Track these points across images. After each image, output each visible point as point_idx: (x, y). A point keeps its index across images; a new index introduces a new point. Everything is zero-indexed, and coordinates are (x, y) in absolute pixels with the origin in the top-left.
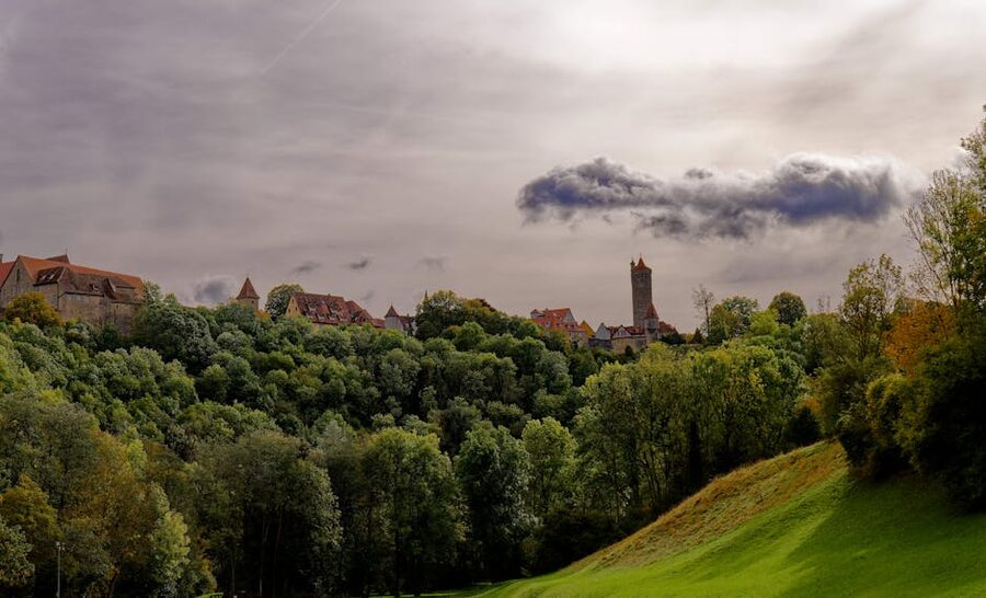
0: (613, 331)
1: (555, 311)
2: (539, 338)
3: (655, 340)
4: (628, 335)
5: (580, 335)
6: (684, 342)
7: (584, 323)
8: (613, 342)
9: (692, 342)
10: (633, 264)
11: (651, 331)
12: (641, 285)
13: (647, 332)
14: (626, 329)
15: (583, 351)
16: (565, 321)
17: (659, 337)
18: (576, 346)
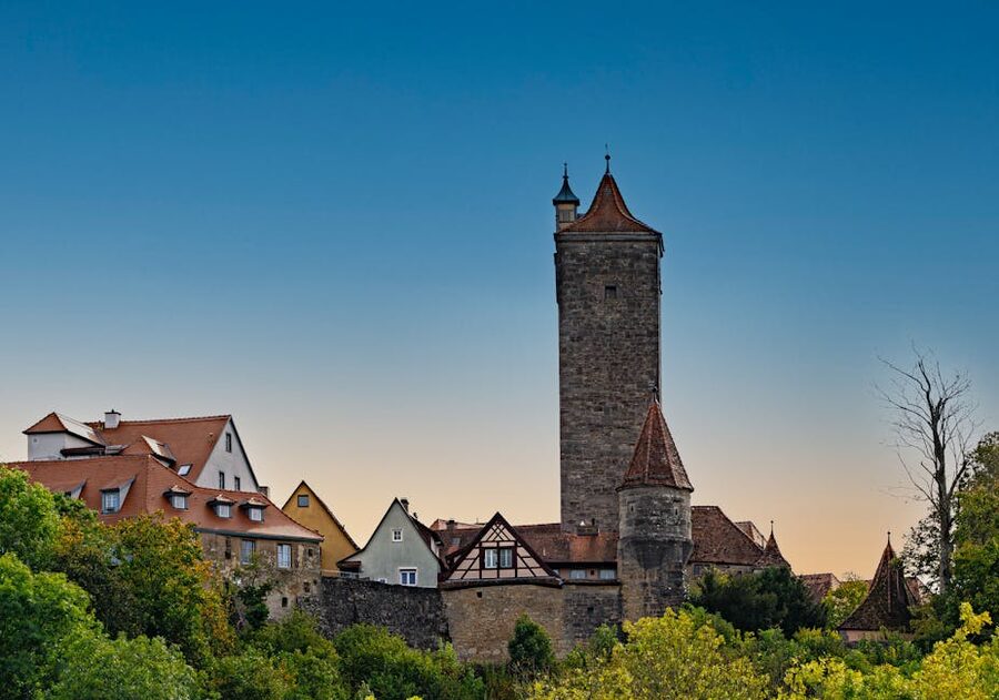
0: (452, 543)
1: (155, 427)
2: (59, 564)
3: (667, 598)
4: (529, 568)
5: (283, 558)
6: (817, 619)
7: (303, 493)
8: (450, 600)
9: (853, 622)
10: (566, 198)
11: (650, 550)
12: (606, 315)
13: (626, 562)
14: (520, 534)
15: (290, 641)
16: (207, 480)
17: (691, 588)
18: (259, 617)
